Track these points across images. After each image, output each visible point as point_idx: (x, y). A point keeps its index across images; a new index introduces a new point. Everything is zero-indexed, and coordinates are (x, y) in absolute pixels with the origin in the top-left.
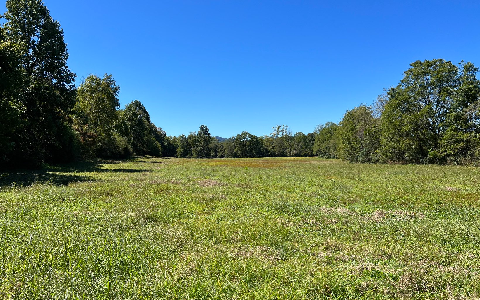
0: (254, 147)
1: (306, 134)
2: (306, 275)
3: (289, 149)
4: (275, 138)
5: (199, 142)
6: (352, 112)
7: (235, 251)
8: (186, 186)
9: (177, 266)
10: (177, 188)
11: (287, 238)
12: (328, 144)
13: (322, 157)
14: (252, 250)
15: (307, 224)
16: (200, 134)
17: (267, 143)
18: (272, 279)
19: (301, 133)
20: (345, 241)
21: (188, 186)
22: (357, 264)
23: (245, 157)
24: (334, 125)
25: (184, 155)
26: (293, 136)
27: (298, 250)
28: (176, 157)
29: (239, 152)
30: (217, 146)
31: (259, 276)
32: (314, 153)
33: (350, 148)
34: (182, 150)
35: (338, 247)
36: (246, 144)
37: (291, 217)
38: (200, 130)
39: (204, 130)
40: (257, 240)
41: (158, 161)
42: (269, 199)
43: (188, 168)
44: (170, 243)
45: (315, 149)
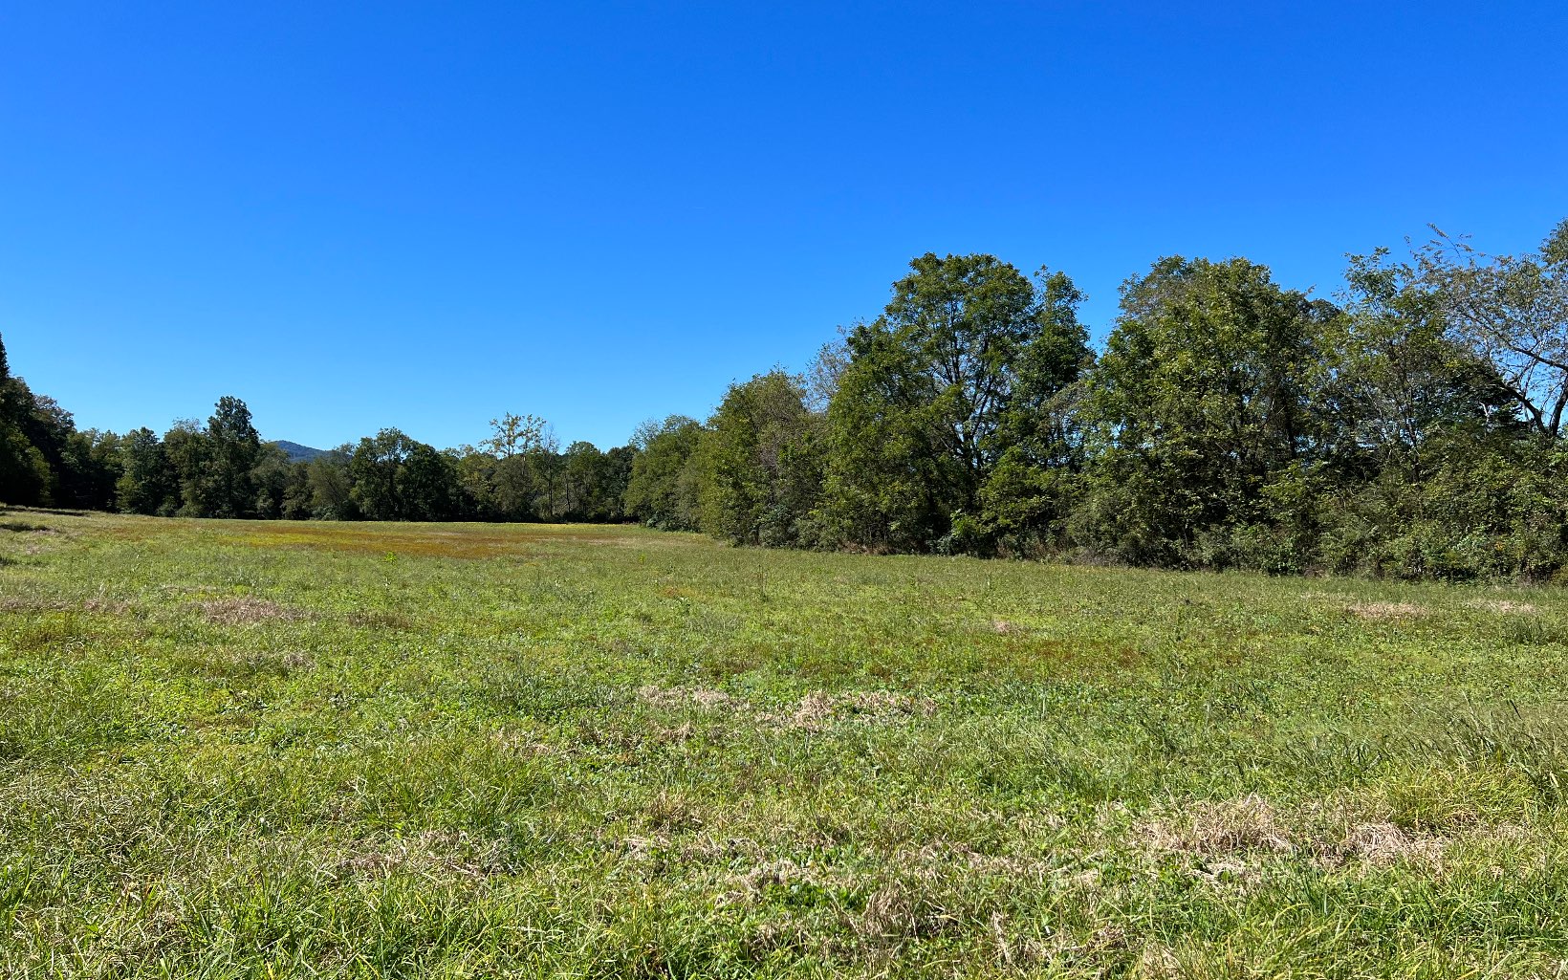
0: (423, 486)
1: (604, 448)
2: (587, 916)
3: (546, 497)
4: (500, 456)
5: (212, 460)
6: (746, 390)
7: (341, 856)
8: (151, 621)
9: (101, 927)
10: (111, 627)
11: (530, 793)
12: (674, 486)
13: (653, 525)
14: (402, 847)
15: (597, 744)
16: (216, 426)
17: (471, 473)
18: (469, 941)
19: (590, 446)
20: (713, 795)
21: (160, 621)
22: (746, 868)
23: (386, 519)
24: (694, 425)
25: (146, 504)
26: (561, 452)
27: (562, 835)
28: (114, 510)
29: (367, 501)
30: (280, 474)
31: (424, 936)
32: (628, 511)
33: (737, 499)
34: (140, 484)
35: (691, 817)
36: (393, 473)
37: (542, 725)
38: (218, 413)
39: (234, 415)
40: (419, 809)
41: (37, 523)
42: (470, 665)
43: (160, 552)
44: (76, 840)
45: (632, 498)
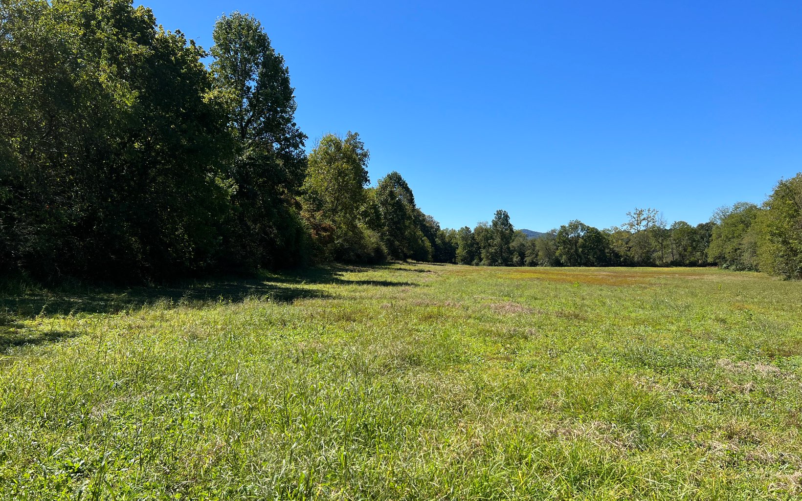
0: (592, 249)
1: (694, 224)
2: (684, 480)
3: (660, 253)
4: (633, 231)
5: (493, 239)
6: (791, 183)
7: (552, 426)
8: (470, 312)
9: (450, 441)
10: (455, 313)
11: (648, 411)
12: (740, 244)
13: (727, 268)
14: (582, 427)
15: (692, 388)
16: (495, 224)
17: (617, 241)
18: (617, 480)
19: (685, 224)
20: (768, 425)
21: (474, 312)
22: (792, 471)
23: (574, 266)
24: (753, 208)
25: (468, 261)
26: (668, 228)
27: (670, 434)
28: (455, 263)
29: (564, 257)
30: (523, 245)
31: (593, 473)
32: (710, 260)
33: (785, 251)
34: (465, 251)
35: (753, 436)
36: (577, 242)
37: (659, 375)
38: (496, 218)
39: (503, 219)
40: (591, 410)
41: (427, 269)
42: (618, 340)
43: (473, 282)
44: (442, 403)
45: (712, 252)
